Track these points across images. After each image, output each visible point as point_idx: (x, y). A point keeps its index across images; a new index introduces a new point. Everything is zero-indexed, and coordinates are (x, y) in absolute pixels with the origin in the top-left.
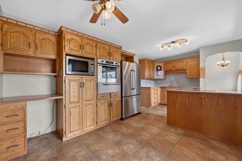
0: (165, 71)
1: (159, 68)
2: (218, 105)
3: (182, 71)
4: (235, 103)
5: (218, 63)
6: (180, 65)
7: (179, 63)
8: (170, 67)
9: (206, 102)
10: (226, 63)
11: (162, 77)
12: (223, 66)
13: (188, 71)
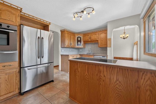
0: (84, 42)
1: (79, 39)
2: (118, 82)
3: (95, 42)
4: (137, 81)
5: (121, 36)
6: (94, 37)
7: (94, 35)
8: (87, 38)
9: (104, 76)
10: (126, 37)
11: (81, 46)
12: (124, 39)
13: (99, 41)
